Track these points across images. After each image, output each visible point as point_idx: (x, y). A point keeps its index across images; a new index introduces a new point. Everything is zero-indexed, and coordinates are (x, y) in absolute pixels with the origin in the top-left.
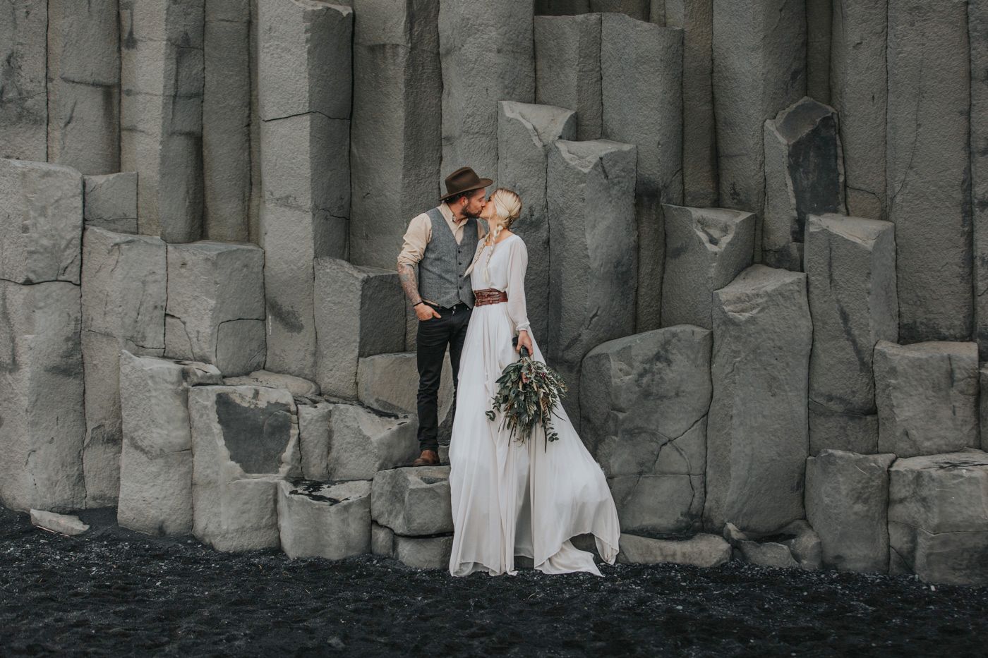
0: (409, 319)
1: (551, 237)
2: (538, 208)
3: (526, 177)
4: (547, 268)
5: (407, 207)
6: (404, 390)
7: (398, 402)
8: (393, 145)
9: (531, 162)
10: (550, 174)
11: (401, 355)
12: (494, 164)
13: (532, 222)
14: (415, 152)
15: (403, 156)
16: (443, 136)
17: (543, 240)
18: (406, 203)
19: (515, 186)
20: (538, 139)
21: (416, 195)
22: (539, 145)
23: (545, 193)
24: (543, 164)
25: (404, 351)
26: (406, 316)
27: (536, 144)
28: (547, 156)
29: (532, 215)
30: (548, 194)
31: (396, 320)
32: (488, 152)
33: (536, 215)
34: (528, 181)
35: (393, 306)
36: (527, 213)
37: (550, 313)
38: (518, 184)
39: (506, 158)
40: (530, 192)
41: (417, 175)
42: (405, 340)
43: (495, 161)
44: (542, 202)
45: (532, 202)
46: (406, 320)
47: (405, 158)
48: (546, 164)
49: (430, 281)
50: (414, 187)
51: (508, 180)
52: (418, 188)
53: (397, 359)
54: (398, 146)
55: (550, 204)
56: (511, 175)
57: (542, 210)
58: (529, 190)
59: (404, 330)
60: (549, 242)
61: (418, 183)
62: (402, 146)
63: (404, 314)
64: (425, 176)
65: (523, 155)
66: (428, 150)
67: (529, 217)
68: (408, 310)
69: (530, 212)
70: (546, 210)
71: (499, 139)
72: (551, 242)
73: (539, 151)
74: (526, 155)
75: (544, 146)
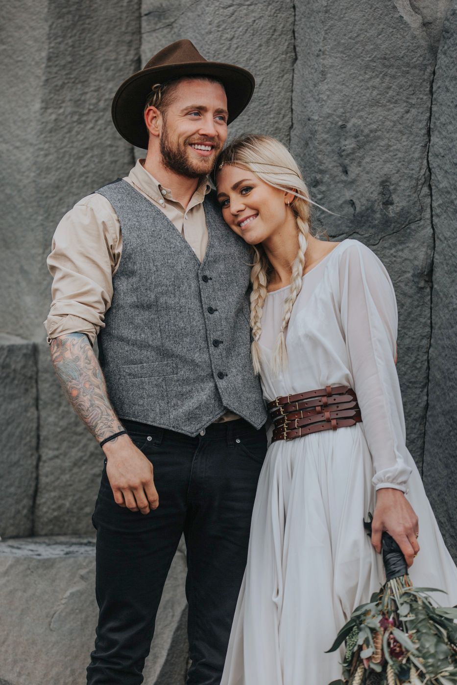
0: (44, 458)
1: (438, 259)
2: (405, 184)
3: (376, 103)
4: (425, 342)
5: (51, 178)
6: (34, 643)
7: (19, 674)
8: (20, 28)
9: (391, 66)
10: (441, 96)
11: (28, 549)
12: (283, 72)
13: (387, 222)
14: (73, 46)
15: (44, 54)
16: (145, 8)
17: (415, 268)
18: (48, 169)
19: (343, 127)
20: (409, 8)
21: (74, 151)
22: (413, 21)
23: (426, 147)
24: (423, 68)
25: (31, 534)
26: (37, 448)
27: (405, 18)
28: (433, 51)
29: (388, 203)
30: (435, 149)
31: (14, 458)
32: (268, 40)
33: (400, 202)
34: (380, 112)
35: (8, 424)
36: (375, 196)
37: (427, 458)
38: (353, 121)
39: (321, 53)
40: (383, 143)
41: (78, 103)
42: (33, 508)
43: (288, 65)
44: (417, 169)
45: (388, 168)
46: (39, 459)
47: (49, 59)
48: (429, 70)
49: (135, 368)
50: (70, 131)
51: (326, 110)
52: (78, 133)
53: (17, 561)
54: (33, 29)
55: (438, 175)
56: (336, 97)
57: (416, 189)
58: (379, 138)
59: (33, 484)
60: (431, 272)
61: (79, 122)
62: (42, 30)
63: (34, 443)
64: (96, 104)
65: (370, 47)
66: (107, 45)
67: (379, 207)
68: (44, 433)
69: (382, 193)
70: (425, 190)
71: (301, 9)
72: (438, 274)
73: (414, 37)
74: (377, 47)
75: (425, 24)
